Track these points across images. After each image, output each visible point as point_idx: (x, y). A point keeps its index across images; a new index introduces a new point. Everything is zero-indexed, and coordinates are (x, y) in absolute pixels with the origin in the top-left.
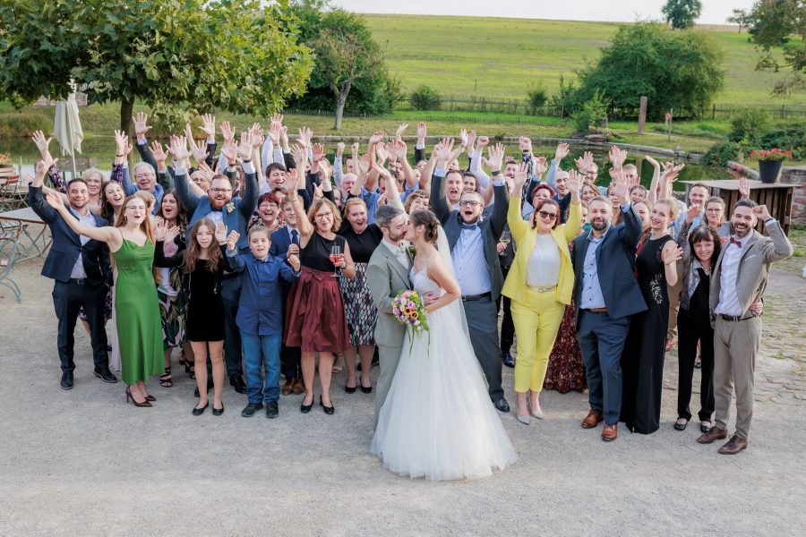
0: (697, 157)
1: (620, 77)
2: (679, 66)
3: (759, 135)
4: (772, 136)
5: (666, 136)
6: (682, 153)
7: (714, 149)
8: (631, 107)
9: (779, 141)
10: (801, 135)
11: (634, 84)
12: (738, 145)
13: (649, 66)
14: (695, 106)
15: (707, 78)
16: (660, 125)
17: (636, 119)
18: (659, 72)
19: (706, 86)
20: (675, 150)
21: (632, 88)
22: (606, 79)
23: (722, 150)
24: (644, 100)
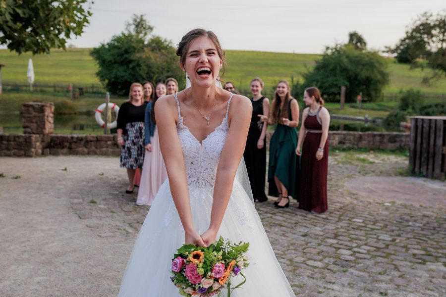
0: (379, 121)
1: (327, 77)
2: (362, 70)
3: (418, 107)
4: (425, 108)
5: (358, 110)
6: (370, 119)
7: (390, 116)
8: (334, 94)
9: (430, 110)
10: (443, 106)
11: (336, 80)
12: (405, 113)
13: (345, 70)
14: (373, 93)
15: (379, 77)
16: (353, 104)
17: (338, 101)
18: (351, 73)
19: (379, 81)
20: (364, 117)
21: (335, 83)
22: (319, 78)
23: (396, 116)
24: (343, 89)
